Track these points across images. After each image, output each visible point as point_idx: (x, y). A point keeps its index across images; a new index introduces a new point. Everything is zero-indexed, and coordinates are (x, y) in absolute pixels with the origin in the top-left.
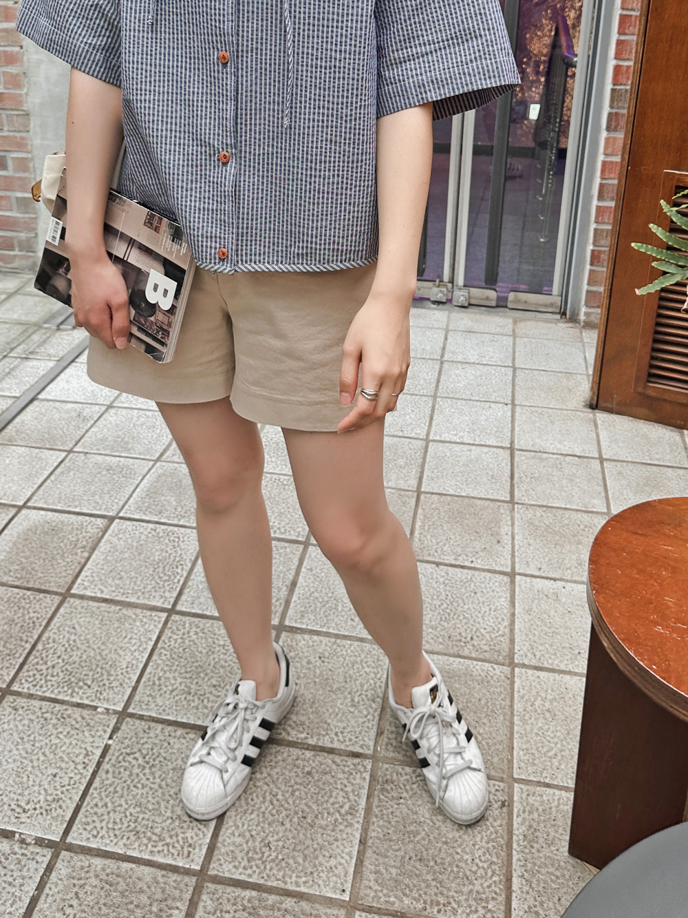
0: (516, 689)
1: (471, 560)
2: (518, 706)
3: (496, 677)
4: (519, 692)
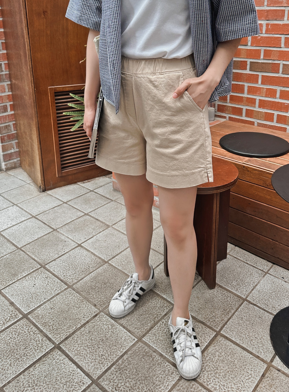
0: (115, 266)
1: (63, 251)
2: (120, 268)
3: (106, 268)
4: (116, 265)
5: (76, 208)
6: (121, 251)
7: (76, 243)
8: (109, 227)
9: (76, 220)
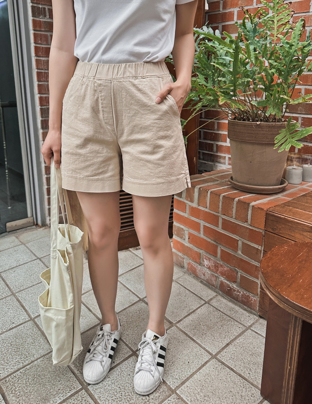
5: (128, 289)
6: (192, 371)
7: (130, 348)
8: (172, 326)
9: (129, 309)
